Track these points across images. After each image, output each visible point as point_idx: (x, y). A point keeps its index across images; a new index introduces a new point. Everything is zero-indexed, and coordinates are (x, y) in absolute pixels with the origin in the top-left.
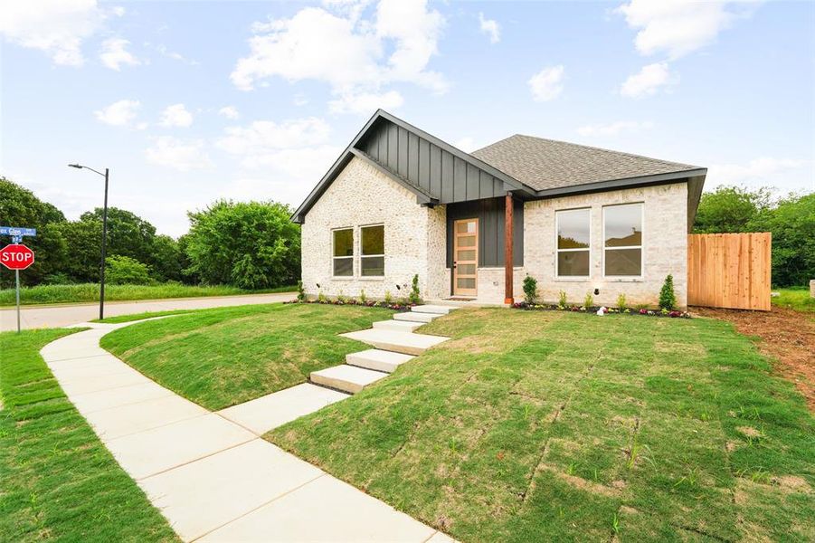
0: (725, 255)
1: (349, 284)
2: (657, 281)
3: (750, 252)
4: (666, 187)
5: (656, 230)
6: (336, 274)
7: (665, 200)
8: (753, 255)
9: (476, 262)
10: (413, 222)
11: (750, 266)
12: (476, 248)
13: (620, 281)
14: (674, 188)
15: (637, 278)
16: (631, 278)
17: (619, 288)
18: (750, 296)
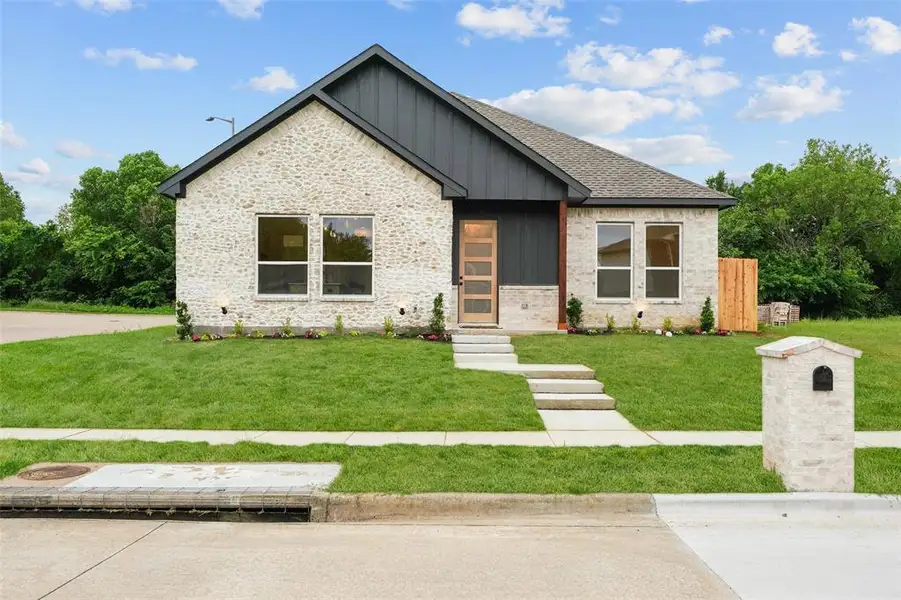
0: (725, 278)
1: (299, 308)
2: (694, 303)
3: (743, 277)
4: (702, 210)
5: (692, 252)
6: (262, 290)
7: (701, 223)
8: (746, 280)
9: (492, 278)
10: (429, 219)
11: (743, 290)
12: (493, 260)
13: (662, 303)
14: (708, 213)
15: (676, 299)
16: (671, 300)
17: (661, 310)
18: (743, 318)
